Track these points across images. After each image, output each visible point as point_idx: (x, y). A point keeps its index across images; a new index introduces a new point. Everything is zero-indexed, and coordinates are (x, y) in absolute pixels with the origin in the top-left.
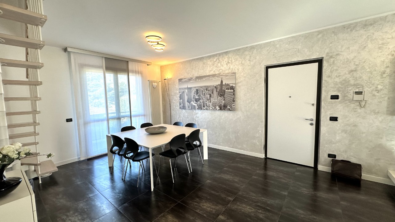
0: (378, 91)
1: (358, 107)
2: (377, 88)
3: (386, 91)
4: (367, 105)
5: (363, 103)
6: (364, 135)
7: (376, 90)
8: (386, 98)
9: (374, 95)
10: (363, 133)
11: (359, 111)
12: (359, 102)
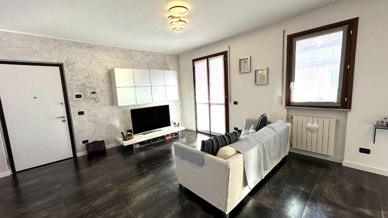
0: (103, 91)
1: (95, 103)
2: (102, 89)
3: (107, 92)
4: (99, 101)
5: (97, 100)
6: (102, 121)
7: (102, 91)
8: (108, 96)
9: (102, 94)
10: (101, 119)
11: (96, 105)
12: (94, 99)
